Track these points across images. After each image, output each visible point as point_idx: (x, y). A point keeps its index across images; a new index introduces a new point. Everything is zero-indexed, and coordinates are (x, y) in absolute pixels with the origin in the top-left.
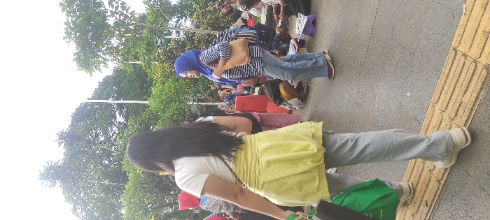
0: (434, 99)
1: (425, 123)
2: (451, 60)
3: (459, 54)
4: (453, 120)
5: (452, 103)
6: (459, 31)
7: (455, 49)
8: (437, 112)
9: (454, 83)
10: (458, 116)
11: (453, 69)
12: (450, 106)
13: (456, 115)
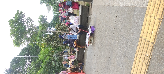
0: (136, 54)
1: (134, 62)
2: (140, 41)
3: (143, 39)
4: (143, 61)
5: (142, 56)
6: (142, 31)
7: (141, 37)
8: (138, 58)
9: (142, 49)
10: (145, 60)
11: (142, 44)
12: (142, 57)
13: (144, 59)
